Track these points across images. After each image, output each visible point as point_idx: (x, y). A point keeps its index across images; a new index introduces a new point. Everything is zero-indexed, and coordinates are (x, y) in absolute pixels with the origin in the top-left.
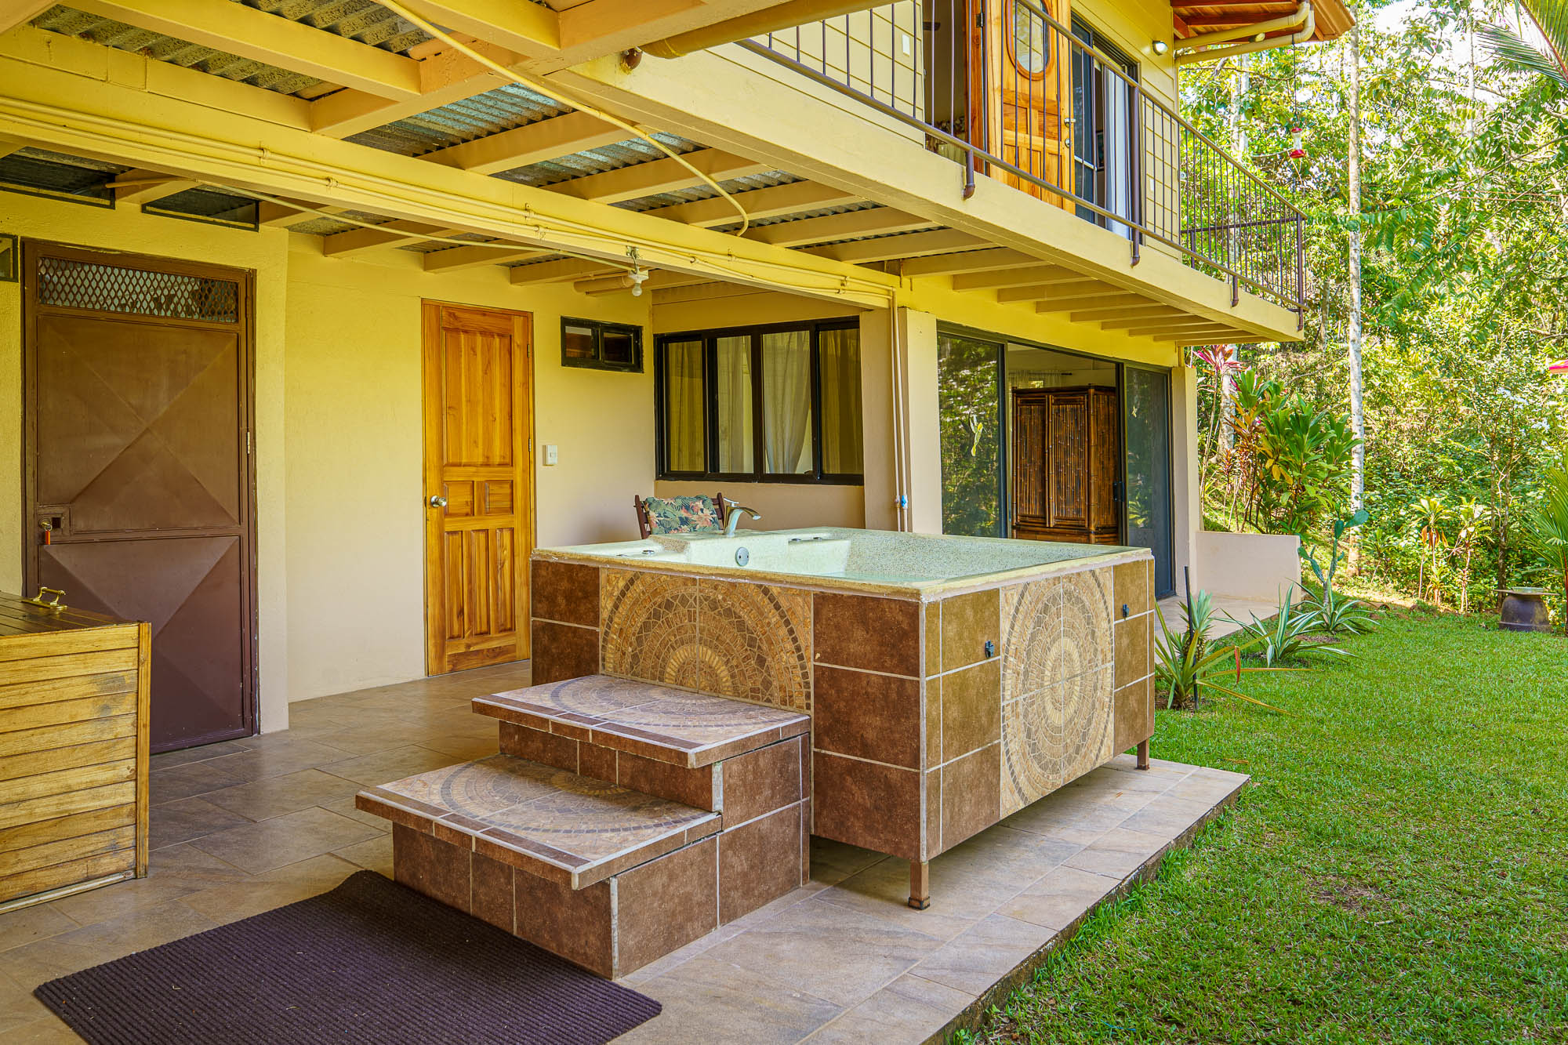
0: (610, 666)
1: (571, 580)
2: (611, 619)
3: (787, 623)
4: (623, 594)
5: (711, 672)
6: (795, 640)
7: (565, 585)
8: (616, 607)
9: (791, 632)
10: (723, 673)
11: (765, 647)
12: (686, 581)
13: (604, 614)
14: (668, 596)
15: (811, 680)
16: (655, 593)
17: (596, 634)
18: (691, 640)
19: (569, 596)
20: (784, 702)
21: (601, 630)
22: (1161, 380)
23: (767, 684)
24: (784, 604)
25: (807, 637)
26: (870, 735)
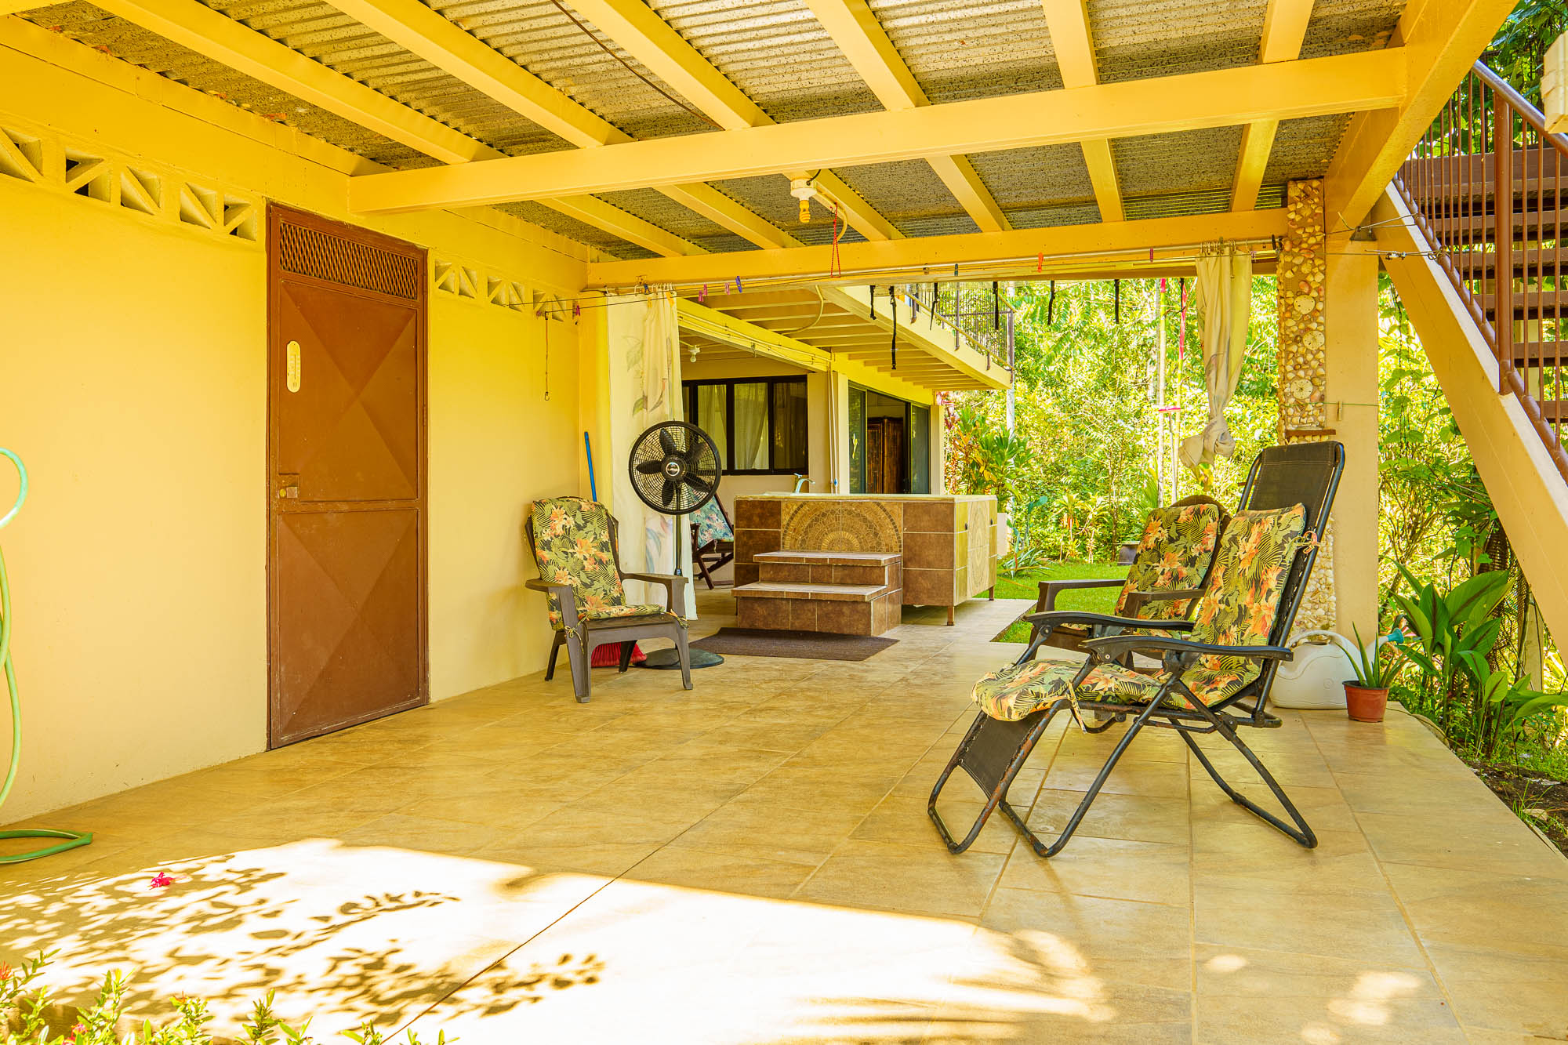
0: (787, 546)
1: (762, 508)
2: (788, 524)
3: (890, 517)
4: (796, 512)
5: (849, 542)
6: (894, 524)
7: (759, 511)
8: (792, 518)
9: (892, 520)
10: (855, 542)
11: (878, 528)
12: (834, 504)
13: (784, 523)
14: (823, 511)
15: (902, 540)
16: (816, 510)
17: (779, 533)
18: (837, 529)
19: (761, 516)
20: (887, 550)
21: (782, 530)
22: (925, 413)
23: (879, 544)
24: (888, 509)
25: (900, 522)
26: (931, 558)
